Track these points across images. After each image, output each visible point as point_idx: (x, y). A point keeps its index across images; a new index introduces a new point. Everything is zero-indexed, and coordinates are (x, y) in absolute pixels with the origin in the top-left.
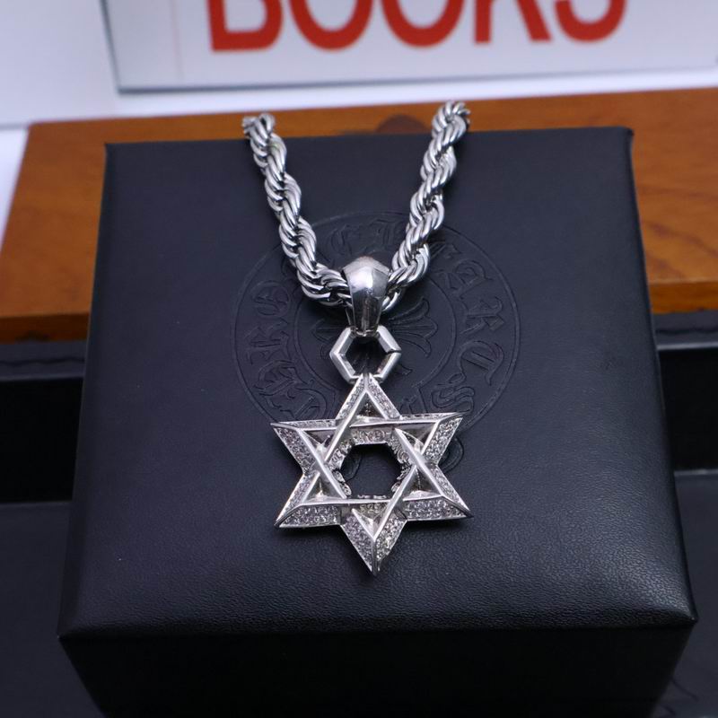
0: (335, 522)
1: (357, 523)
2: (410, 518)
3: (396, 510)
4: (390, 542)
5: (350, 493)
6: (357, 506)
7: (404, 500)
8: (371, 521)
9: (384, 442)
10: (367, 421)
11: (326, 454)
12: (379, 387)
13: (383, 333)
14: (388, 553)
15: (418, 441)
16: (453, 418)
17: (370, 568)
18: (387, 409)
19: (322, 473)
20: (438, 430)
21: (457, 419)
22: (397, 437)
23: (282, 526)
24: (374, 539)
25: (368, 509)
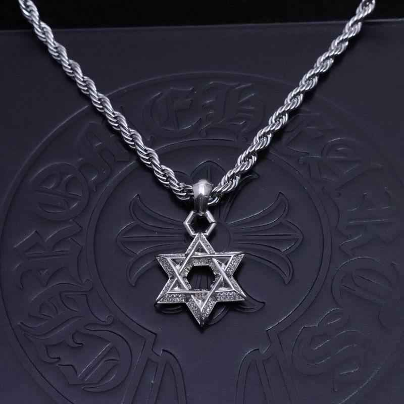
0: (184, 301)
1: (194, 302)
2: (219, 300)
3: (212, 296)
4: (208, 311)
5: (191, 288)
6: (194, 294)
7: (216, 292)
8: (200, 301)
9: (207, 265)
10: (200, 254)
11: (180, 270)
12: (206, 239)
13: (209, 215)
14: (208, 316)
15: (223, 264)
16: (240, 254)
17: (199, 323)
18: (209, 250)
19: (178, 278)
20: (233, 259)
21: (242, 255)
22: (214, 262)
23: (159, 302)
24: (201, 309)
25: (199, 296)
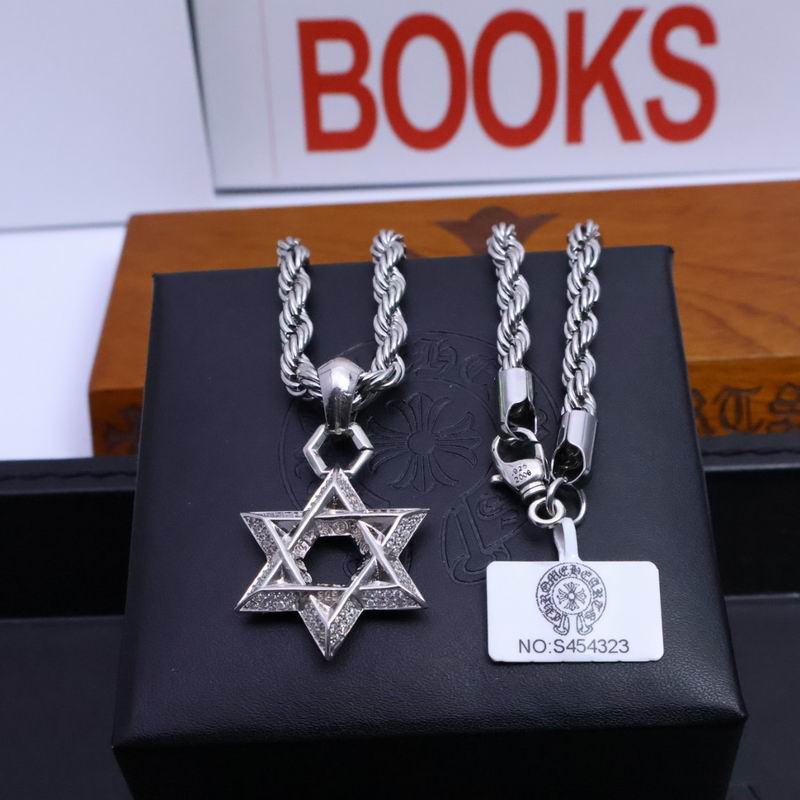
0: (294, 608)
1: (314, 609)
2: (367, 608)
3: (352, 597)
4: (345, 631)
5: (310, 580)
6: (315, 593)
7: (361, 588)
9: (347, 534)
10: (333, 513)
11: (289, 544)
12: (348, 482)
13: (357, 431)
14: (342, 639)
16: (417, 513)
17: (324, 653)
18: (353, 504)
19: (284, 560)
20: (400, 524)
21: (420, 515)
22: (361, 530)
23: (242, 610)
24: (329, 624)
25: (324, 596)
